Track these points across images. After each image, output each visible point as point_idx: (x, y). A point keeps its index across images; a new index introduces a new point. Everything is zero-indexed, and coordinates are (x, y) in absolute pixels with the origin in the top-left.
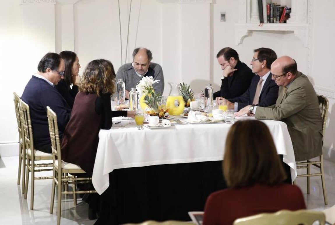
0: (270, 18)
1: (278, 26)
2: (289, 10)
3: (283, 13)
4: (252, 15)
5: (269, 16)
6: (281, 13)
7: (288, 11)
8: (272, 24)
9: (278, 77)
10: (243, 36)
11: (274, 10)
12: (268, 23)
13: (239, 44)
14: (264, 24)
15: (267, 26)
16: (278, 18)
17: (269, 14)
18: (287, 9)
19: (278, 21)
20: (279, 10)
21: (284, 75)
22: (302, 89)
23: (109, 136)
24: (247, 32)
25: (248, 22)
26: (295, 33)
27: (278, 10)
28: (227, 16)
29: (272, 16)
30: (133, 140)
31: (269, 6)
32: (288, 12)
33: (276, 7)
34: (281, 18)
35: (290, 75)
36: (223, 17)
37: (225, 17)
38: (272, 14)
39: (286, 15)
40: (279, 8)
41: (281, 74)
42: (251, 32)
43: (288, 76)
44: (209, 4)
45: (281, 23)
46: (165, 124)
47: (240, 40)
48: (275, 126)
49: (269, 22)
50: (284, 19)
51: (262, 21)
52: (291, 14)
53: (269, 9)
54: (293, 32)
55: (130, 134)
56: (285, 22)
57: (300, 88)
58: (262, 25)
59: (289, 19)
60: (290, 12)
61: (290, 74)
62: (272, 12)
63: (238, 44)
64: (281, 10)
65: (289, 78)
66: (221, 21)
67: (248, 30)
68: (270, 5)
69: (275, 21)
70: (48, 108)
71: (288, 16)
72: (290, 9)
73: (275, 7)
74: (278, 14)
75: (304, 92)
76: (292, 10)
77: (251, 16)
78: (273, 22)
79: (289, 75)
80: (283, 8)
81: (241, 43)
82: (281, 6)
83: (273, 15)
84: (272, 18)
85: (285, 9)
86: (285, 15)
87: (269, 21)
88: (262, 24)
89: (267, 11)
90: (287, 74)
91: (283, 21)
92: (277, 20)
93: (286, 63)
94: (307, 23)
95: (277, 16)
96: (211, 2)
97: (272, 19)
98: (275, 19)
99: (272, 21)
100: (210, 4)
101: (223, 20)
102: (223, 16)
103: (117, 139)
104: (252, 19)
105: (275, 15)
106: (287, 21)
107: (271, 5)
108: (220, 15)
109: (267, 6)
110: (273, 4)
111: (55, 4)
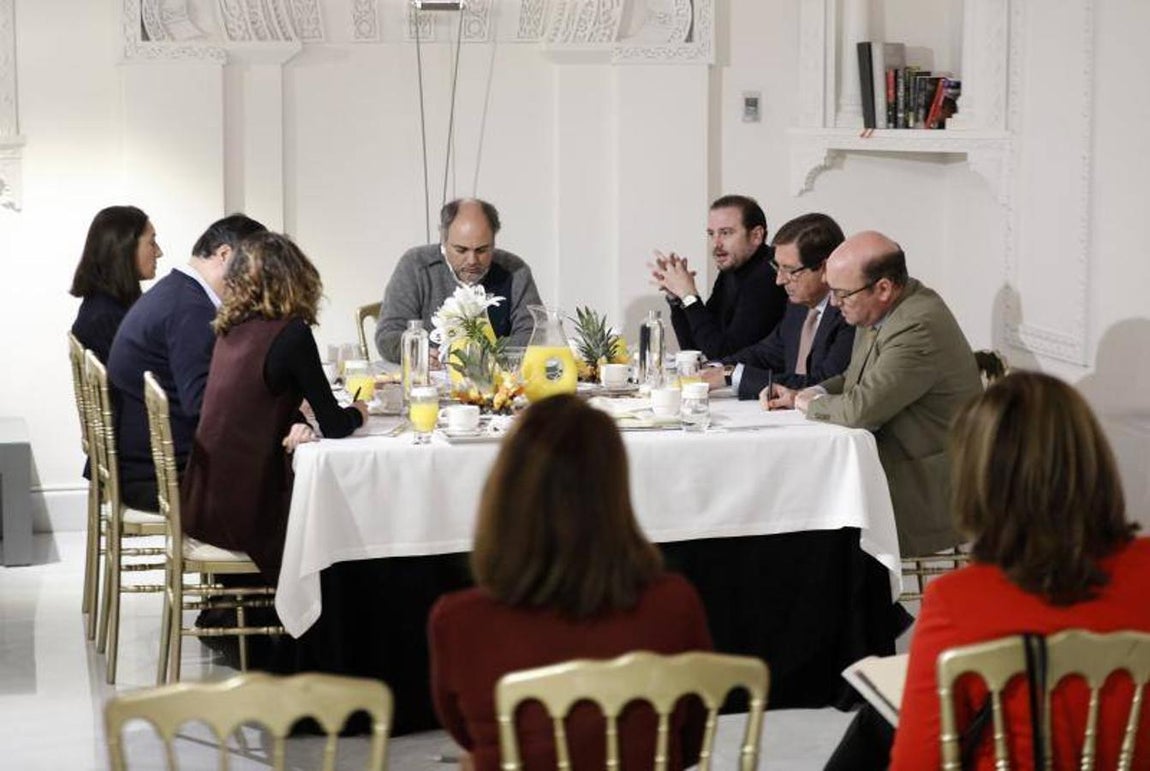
0: (896, 112)
1: (919, 138)
2: (953, 88)
3: (937, 97)
4: (843, 101)
5: (892, 108)
6: (931, 98)
7: (950, 91)
8: (901, 132)
9: (850, 295)
10: (812, 166)
11: (907, 89)
12: (888, 128)
13: (802, 193)
14: (876, 131)
15: (887, 137)
16: (922, 112)
17: (891, 100)
18: (946, 84)
19: (921, 124)
20: (925, 89)
21: (869, 288)
22: (920, 330)
23: (322, 460)
24: (825, 154)
25: (830, 123)
26: (969, 159)
27: (920, 90)
28: (763, 104)
29: (901, 105)
30: (396, 477)
31: (892, 74)
32: (951, 94)
33: (915, 79)
34: (931, 114)
35: (886, 290)
36: (752, 108)
37: (756, 111)
38: (901, 99)
39: (944, 102)
40: (923, 83)
41: (860, 285)
42: (837, 156)
43: (879, 291)
44: (706, 68)
45: (931, 128)
46: (496, 429)
47: (804, 180)
48: (834, 442)
49: (891, 125)
50: (939, 115)
51: (870, 122)
52: (959, 102)
53: (892, 86)
54: (962, 157)
55: (388, 455)
56: (942, 126)
57: (916, 329)
58: (870, 134)
59: (954, 116)
60: (958, 95)
61: (885, 285)
62: (901, 93)
63: (796, 193)
64: (929, 87)
65: (884, 297)
66: (745, 121)
67: (830, 151)
68: (896, 72)
69: (911, 123)
70: (148, 376)
71: (951, 107)
72: (958, 85)
73: (912, 78)
74: (922, 100)
75: (927, 340)
76: (963, 87)
77: (838, 108)
78: (907, 126)
79: (883, 289)
80: (938, 79)
81: (807, 190)
82: (933, 76)
83: (907, 105)
84: (901, 111)
85: (941, 83)
86: (940, 103)
87: (893, 121)
88: (870, 130)
89: (887, 89)
90: (878, 284)
91: (936, 125)
92: (916, 120)
93: (871, 252)
94: (1007, 128)
95: (919, 105)
96: (712, 61)
97: (900, 115)
98: (911, 115)
99: (901, 122)
100: (711, 67)
101: (749, 118)
102: (752, 103)
103: (347, 471)
104: (841, 115)
105: (912, 104)
106: (948, 121)
107: (900, 73)
108: (742, 104)
109: (887, 75)
110: (906, 68)
111: (225, 66)
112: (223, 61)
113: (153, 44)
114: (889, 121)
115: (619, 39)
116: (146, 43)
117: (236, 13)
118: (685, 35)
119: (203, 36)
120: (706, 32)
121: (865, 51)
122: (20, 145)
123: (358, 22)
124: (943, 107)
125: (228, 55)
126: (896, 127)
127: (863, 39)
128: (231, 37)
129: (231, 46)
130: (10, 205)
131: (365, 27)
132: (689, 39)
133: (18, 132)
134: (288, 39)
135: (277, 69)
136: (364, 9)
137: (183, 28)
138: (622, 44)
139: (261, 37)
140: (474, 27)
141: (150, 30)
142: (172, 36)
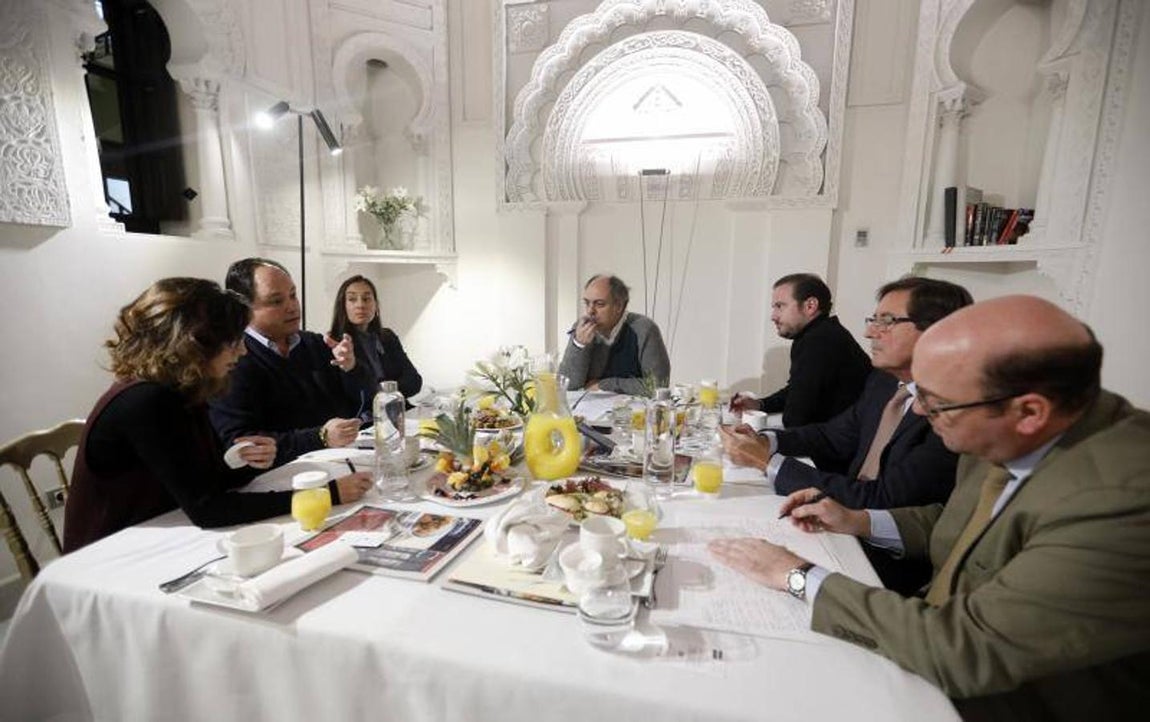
0: (972, 234)
1: (991, 252)
2: (1026, 215)
4: (929, 231)
5: (970, 232)
6: (1005, 223)
7: (1023, 217)
8: (976, 249)
11: (984, 219)
12: (965, 245)
14: (955, 249)
15: (964, 253)
16: (995, 235)
17: (970, 227)
18: (1021, 213)
19: (994, 241)
20: (1000, 217)
24: (912, 265)
25: (918, 243)
26: (1039, 265)
27: (996, 219)
28: (871, 237)
29: (978, 230)
31: (973, 208)
33: (992, 212)
34: (1004, 234)
36: (862, 238)
37: (865, 240)
38: (978, 227)
40: (999, 213)
44: (831, 211)
49: (968, 243)
50: (1011, 235)
51: (950, 242)
52: (1031, 225)
53: (971, 217)
54: (1032, 265)
56: (1013, 242)
58: (950, 251)
59: (1026, 235)
60: (1032, 219)
61: (1034, 406)
62: (978, 222)
64: (1004, 217)
66: (856, 246)
67: (917, 264)
68: (976, 207)
69: (985, 242)
71: (1023, 229)
72: (1031, 213)
73: (989, 212)
74: (995, 227)
76: (1037, 216)
77: (925, 235)
78: (981, 244)
79: (1029, 413)
80: (1010, 212)
82: (1006, 209)
83: (982, 231)
84: (977, 234)
85: (1014, 213)
86: (1013, 227)
87: (970, 240)
88: (950, 248)
89: (967, 219)
92: (990, 239)
94: (1082, 240)
95: (993, 230)
96: (835, 207)
97: (976, 237)
98: (985, 237)
99: (977, 242)
100: (834, 211)
101: (860, 244)
102: (862, 235)
104: (927, 241)
105: (986, 230)
106: (1020, 239)
107: (980, 208)
108: (855, 234)
109: (968, 209)
110: (984, 204)
111: (547, 215)
112: (545, 213)
113: (511, 204)
114: (966, 241)
115: (773, 194)
116: (509, 204)
117: (552, 185)
118: (818, 190)
119: (538, 199)
120: (832, 190)
121: (951, 195)
122: (456, 257)
123: (620, 190)
124: (1014, 230)
125: (548, 209)
126: (972, 244)
127: (950, 186)
128: (550, 199)
129: (550, 204)
130: (451, 286)
131: (623, 194)
132: (821, 192)
133: (454, 249)
134: (580, 199)
135: (575, 218)
136: (623, 183)
137: (528, 196)
138: (775, 197)
139: (565, 199)
140: (685, 191)
141: (510, 198)
142: (522, 200)
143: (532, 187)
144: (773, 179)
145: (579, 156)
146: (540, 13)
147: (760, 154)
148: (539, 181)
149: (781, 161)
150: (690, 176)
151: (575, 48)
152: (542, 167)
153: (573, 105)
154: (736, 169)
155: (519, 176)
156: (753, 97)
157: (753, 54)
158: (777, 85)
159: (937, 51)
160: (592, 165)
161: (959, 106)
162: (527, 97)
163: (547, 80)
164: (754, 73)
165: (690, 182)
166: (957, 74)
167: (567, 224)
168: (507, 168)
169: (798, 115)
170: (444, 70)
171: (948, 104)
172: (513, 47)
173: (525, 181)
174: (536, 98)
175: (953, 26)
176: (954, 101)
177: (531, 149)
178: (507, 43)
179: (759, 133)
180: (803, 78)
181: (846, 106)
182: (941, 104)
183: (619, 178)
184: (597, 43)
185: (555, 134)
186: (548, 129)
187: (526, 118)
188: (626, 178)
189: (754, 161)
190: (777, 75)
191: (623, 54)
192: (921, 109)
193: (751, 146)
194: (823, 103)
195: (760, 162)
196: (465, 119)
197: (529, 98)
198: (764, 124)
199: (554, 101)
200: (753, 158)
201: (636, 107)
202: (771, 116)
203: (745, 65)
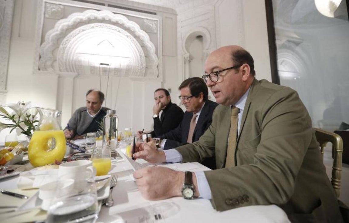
21: (236, 68)
28: (172, 90)
41: (230, 65)
61: (246, 69)
65: (245, 78)
79: (244, 72)
90: (242, 67)
96: (162, 81)
111: (59, 77)
113: (41, 71)
115: (144, 76)
116: (39, 71)
117: (62, 66)
118: (157, 76)
119: (55, 71)
120: (161, 76)
122: (6, 92)
125: (59, 75)
128: (61, 71)
129: (60, 73)
131: (93, 72)
132: (158, 77)
133: (6, 89)
134: (74, 72)
135: (72, 79)
136: (93, 69)
137: (50, 70)
138: (145, 77)
139: (67, 71)
140: (116, 73)
141: (41, 68)
142: (47, 70)
143: (52, 66)
144: (144, 72)
145: (75, 57)
146: (60, 8)
147: (140, 64)
148: (56, 64)
149: (146, 67)
150: (117, 69)
151: (75, 22)
152: (57, 59)
153: (73, 40)
154: (132, 68)
155: (46, 61)
156: (137, 48)
157: (137, 37)
158: (143, 46)
159: (182, 45)
160: (80, 61)
161: (188, 59)
162: (52, 34)
163: (62, 30)
164: (137, 41)
165: (117, 71)
166: (187, 51)
167: (68, 81)
168: (40, 57)
169: (150, 55)
170: (10, 16)
171: (186, 58)
172: (47, 16)
173: (49, 63)
174: (57, 35)
175: (185, 40)
176: (187, 58)
177: (53, 52)
178: (45, 14)
179: (139, 59)
180: (150, 45)
181: (163, 55)
182: (184, 58)
183: (91, 67)
184: (83, 22)
185: (64, 48)
186: (61, 46)
187: (52, 40)
188: (94, 67)
189: (138, 66)
190: (143, 44)
191: (93, 27)
192: (180, 59)
193: (137, 62)
194: (157, 53)
195: (140, 67)
196: (19, 36)
197: (54, 34)
198: (141, 56)
199: (64, 37)
200: (138, 65)
201: (98, 45)
202: (142, 54)
203: (135, 40)
